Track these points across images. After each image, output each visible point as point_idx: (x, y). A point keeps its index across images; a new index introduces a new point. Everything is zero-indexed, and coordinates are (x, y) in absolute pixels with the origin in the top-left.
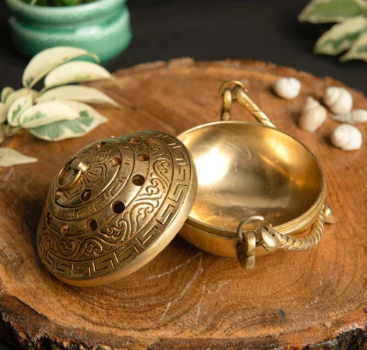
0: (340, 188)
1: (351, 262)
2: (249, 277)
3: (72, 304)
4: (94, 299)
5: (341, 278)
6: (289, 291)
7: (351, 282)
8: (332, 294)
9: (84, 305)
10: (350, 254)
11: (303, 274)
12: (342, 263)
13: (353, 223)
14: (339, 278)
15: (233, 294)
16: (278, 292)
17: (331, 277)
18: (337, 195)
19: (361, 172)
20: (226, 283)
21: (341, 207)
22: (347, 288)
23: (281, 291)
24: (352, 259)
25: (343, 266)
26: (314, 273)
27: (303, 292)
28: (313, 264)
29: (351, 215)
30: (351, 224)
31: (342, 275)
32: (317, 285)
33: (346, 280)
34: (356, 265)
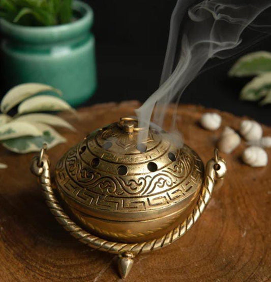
0: (247, 193)
1: (251, 246)
2: (165, 253)
3: (18, 271)
4: (37, 268)
5: (241, 258)
6: (197, 265)
7: (249, 261)
8: (232, 269)
9: (28, 272)
10: (250, 240)
11: (210, 254)
12: (243, 247)
13: (255, 218)
14: (240, 257)
15: (150, 266)
16: (187, 266)
17: (233, 256)
18: (244, 198)
19: (265, 183)
20: (146, 257)
21: (246, 206)
22: (245, 265)
23: (190, 265)
24: (252, 244)
25: (244, 249)
26: (219, 253)
27: (209, 266)
28: (219, 247)
29: (254, 213)
30: (253, 219)
31: (242, 255)
32: (221, 262)
33: (245, 259)
34: (254, 248)
